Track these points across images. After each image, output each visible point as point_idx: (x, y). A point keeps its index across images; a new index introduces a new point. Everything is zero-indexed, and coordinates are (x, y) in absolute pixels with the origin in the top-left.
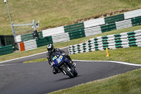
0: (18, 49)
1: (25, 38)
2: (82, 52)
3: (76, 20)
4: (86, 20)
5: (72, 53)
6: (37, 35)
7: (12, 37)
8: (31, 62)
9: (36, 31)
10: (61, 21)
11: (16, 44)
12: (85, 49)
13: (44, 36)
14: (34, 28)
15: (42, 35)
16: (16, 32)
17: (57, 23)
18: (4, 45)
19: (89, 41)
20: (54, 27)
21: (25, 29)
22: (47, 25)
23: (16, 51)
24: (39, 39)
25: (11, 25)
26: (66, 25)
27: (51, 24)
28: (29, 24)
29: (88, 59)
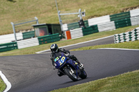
0: (64, 38)
1: (71, 26)
2: (127, 40)
3: (122, 9)
4: (132, 8)
5: (118, 41)
6: (83, 24)
7: (59, 25)
8: (77, 50)
9: (82, 20)
10: (107, 10)
11: (63, 32)
12: (131, 38)
13: (90, 24)
14: (80, 17)
15: (87, 23)
16: (63, 21)
17: (103, 12)
18: (52, 33)
19: (136, 30)
20: (100, 16)
21: (72, 18)
22: (92, 14)
23: (63, 39)
24: (85, 28)
25: (58, 14)
26: (112, 14)
27: (97, 13)
28: (75, 13)
29: (134, 48)
